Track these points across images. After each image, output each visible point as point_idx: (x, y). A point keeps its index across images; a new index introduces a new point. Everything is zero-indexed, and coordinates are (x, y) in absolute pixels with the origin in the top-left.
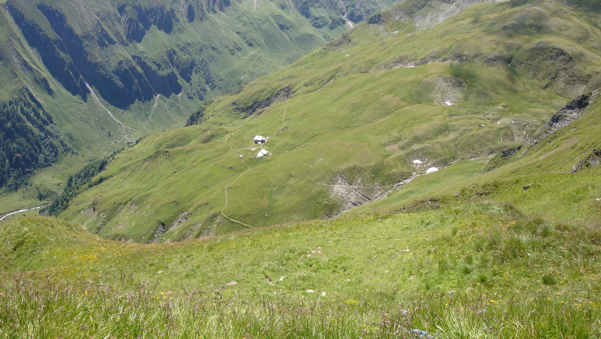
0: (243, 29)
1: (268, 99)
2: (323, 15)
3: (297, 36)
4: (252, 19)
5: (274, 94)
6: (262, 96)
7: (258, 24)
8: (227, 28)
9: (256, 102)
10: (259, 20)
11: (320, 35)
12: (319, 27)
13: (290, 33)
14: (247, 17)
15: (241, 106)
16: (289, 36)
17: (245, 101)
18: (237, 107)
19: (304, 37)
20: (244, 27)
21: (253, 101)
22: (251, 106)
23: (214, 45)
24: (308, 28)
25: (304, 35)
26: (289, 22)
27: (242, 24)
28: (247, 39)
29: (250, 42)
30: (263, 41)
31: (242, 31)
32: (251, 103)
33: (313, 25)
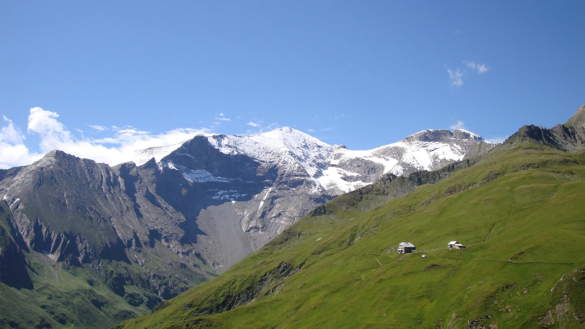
0: (49, 303)
1: (248, 289)
2: (137, 292)
3: (115, 312)
4: (58, 292)
5: (255, 281)
6: (235, 288)
7: (67, 298)
8: (27, 300)
9: (229, 297)
10: (67, 293)
11: (138, 313)
12: (136, 305)
13: (105, 309)
14: (51, 290)
15: (205, 305)
16: (105, 313)
17: (210, 298)
18: (198, 309)
19: (123, 314)
20: (49, 300)
21: (225, 296)
22: (223, 303)
23: (13, 320)
24: (123, 305)
25: (123, 312)
26: (102, 298)
27: (46, 297)
28: (56, 314)
29: (60, 317)
30: (75, 318)
31: (47, 304)
32: (222, 299)
33: (128, 302)
